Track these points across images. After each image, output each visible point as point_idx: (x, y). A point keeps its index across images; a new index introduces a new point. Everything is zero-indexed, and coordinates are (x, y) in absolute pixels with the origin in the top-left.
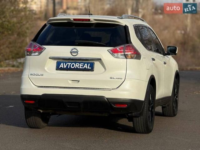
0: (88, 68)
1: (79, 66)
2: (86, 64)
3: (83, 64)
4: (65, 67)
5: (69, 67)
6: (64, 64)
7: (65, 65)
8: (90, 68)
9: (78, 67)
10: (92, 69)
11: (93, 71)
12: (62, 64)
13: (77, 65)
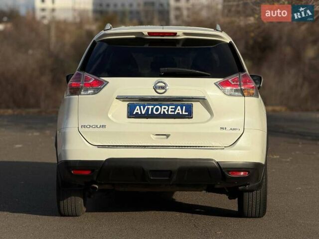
0: (182, 112)
1: (168, 111)
2: (179, 107)
3: (174, 107)
4: (143, 113)
5: (150, 113)
6: (142, 107)
7: (144, 110)
8: (187, 113)
9: (166, 113)
10: (190, 115)
11: (192, 118)
12: (138, 107)
13: (163, 109)
